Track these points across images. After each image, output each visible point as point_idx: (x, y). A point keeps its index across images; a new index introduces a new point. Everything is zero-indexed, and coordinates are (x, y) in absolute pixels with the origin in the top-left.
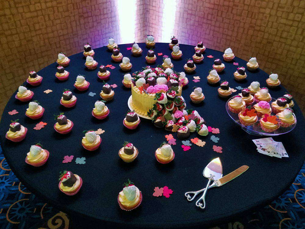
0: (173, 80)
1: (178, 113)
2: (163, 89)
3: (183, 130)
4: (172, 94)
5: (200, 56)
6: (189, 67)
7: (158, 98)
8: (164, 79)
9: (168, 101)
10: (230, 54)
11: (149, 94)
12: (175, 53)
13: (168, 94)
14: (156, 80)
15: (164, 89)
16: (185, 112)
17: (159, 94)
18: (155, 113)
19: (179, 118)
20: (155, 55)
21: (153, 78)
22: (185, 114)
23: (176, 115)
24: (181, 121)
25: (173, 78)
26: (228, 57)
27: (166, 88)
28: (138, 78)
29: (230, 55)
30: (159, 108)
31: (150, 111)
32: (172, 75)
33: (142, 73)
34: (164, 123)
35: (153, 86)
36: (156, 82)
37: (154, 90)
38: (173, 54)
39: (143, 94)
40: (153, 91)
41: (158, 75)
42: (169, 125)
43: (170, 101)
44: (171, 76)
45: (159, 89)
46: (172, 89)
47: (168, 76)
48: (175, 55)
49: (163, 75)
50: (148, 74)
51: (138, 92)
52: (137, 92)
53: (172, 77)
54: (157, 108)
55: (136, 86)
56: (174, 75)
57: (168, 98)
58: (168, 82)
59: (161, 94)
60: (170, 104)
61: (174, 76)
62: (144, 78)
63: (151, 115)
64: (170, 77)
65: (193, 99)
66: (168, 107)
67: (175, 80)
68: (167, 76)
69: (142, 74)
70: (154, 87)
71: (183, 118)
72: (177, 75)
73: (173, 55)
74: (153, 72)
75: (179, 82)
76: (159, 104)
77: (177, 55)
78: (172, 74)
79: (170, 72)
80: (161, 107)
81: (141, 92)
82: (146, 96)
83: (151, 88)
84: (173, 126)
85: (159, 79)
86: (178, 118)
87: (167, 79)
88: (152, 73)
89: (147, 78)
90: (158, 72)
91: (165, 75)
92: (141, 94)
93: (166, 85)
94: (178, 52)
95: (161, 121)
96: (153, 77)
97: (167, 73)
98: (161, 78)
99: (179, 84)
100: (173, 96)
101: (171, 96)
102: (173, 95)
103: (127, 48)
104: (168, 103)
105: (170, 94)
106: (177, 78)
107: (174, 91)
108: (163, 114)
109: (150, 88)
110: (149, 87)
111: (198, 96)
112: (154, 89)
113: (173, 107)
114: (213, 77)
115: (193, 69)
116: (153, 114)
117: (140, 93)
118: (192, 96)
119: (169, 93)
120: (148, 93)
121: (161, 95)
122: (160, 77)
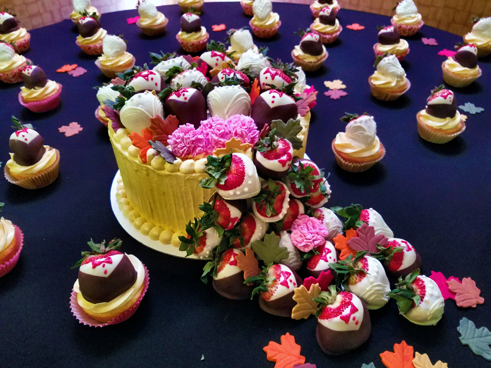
0: (277, 95)
1: (305, 231)
2: (236, 134)
3: (346, 319)
4: (277, 156)
5: (332, 23)
6: (307, 55)
7: (219, 180)
8: (238, 91)
9: (262, 184)
10: (413, 15)
11: (179, 160)
12: (262, 20)
13: (259, 156)
14: (206, 97)
15: (242, 136)
16: (330, 218)
17: (223, 160)
18: (213, 238)
19: (311, 252)
20: (204, 29)
21: (192, 92)
22: (332, 227)
23: (299, 239)
24: (321, 266)
25: (272, 87)
26: (407, 25)
27: (250, 130)
28: (129, 94)
29: (413, 18)
30: (228, 217)
31: (190, 230)
32: (268, 75)
33: (145, 73)
34: (256, 284)
35: (192, 126)
36: (206, 106)
37: (199, 140)
38: (256, 23)
39: (155, 162)
40: (195, 148)
41: (212, 80)
42: (279, 292)
43: (272, 186)
44: (264, 78)
45: (223, 136)
46: (276, 133)
47: (252, 79)
48: (262, 26)
49: (232, 75)
50: (173, 77)
51: (130, 154)
52: (126, 154)
53: (269, 81)
54: (220, 220)
55: (123, 127)
56: (276, 74)
57: (262, 171)
58: (253, 106)
59: (230, 158)
60: (273, 197)
61: (277, 77)
62: (157, 93)
63: (197, 248)
64: (259, 84)
65: (347, 158)
66: (265, 210)
67: (281, 91)
68: (249, 81)
69: (145, 77)
70: (196, 127)
71: (329, 245)
72: (285, 72)
73: (256, 26)
74: (192, 68)
75: (296, 100)
76: (227, 201)
77: (268, 24)
78: (267, 71)
79: (257, 63)
80: (235, 213)
81: (143, 156)
82: (166, 172)
83: (183, 133)
84: (293, 293)
85: (216, 95)
86: (307, 250)
87: (248, 91)
88: (186, 74)
89: (169, 93)
90: (210, 68)
91: (239, 76)
92: (145, 162)
93: (248, 119)
94: (268, 16)
95: (242, 273)
96: (195, 85)
97: (247, 69)
98: (224, 88)
99: (299, 109)
100: (283, 163)
101: (272, 164)
102: (284, 158)
103: (128, 20)
104: (262, 191)
105: (267, 156)
106: (286, 84)
107: (285, 143)
108: (246, 237)
109: (181, 135)
110: (177, 133)
111: (363, 147)
112: (200, 137)
113: (286, 206)
114: (389, 79)
115: (321, 59)
116: (203, 242)
117: (138, 160)
118: (339, 149)
119: (265, 149)
120: (173, 155)
121: (233, 167)
122: (220, 85)
